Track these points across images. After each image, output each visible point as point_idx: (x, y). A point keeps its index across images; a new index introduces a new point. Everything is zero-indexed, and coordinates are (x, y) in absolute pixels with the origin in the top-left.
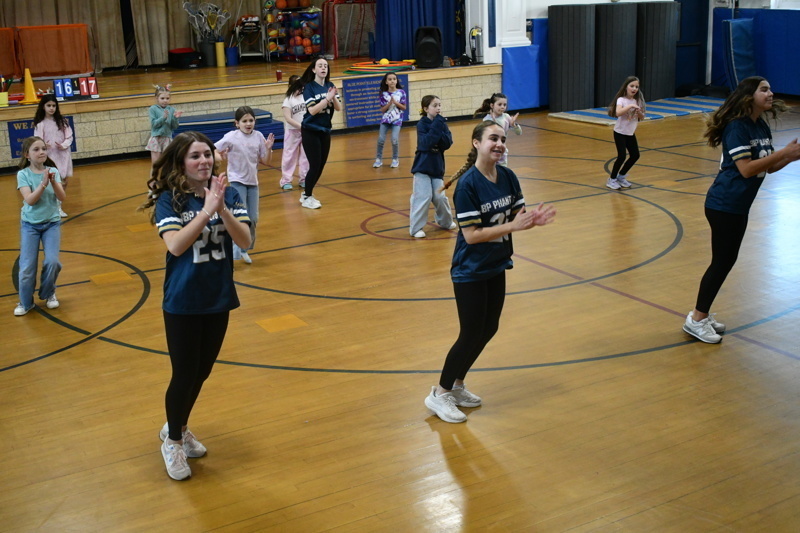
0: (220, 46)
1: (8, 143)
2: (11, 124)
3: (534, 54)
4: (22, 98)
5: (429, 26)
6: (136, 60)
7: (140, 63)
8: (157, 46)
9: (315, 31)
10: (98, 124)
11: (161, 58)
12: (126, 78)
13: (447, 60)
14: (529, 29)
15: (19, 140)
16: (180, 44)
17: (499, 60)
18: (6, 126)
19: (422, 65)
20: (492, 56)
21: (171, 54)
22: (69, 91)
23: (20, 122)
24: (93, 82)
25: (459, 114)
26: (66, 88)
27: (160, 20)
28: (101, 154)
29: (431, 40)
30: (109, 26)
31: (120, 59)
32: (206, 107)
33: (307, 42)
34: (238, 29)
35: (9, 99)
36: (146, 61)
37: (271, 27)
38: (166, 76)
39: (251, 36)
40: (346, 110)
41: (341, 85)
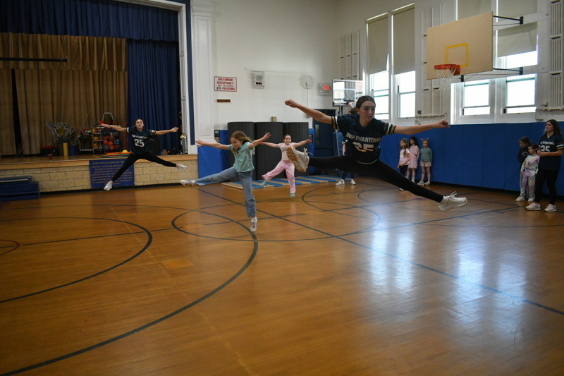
0: (65, 145)
6: (22, 153)
7: (24, 153)
8: (33, 144)
9: (116, 137)
14: (216, 135)
16: (48, 144)
17: (196, 152)
20: (192, 150)
25: (170, 182)
27: (36, 131)
29: (153, 140)
30: (7, 133)
31: (12, 151)
33: (111, 143)
34: (78, 136)
36: (27, 152)
37: (95, 135)
39: (85, 140)
40: (91, 178)
41: (88, 164)
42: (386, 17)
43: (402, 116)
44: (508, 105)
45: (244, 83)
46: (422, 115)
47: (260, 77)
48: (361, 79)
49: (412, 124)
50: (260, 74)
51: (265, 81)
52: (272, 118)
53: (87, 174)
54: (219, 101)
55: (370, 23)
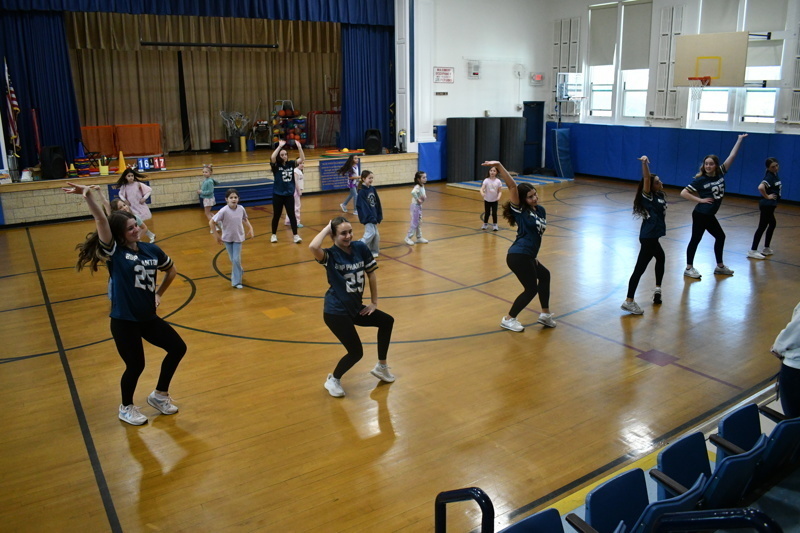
0: (243, 139)
2: (109, 186)
3: (438, 147)
4: (117, 170)
5: (374, 128)
7: (193, 149)
8: (203, 138)
9: (303, 131)
10: (165, 186)
11: (206, 145)
12: (183, 158)
13: (384, 150)
14: (435, 132)
16: (218, 137)
17: (417, 151)
18: (107, 187)
19: (369, 153)
20: (412, 148)
21: (212, 143)
22: (147, 166)
24: (162, 160)
25: (392, 183)
26: (145, 163)
27: (205, 122)
28: (166, 205)
29: (374, 137)
30: (174, 126)
31: (180, 146)
32: (233, 176)
33: (298, 137)
34: (254, 129)
35: (110, 170)
36: (196, 147)
37: (275, 127)
38: (208, 157)
39: (263, 133)
40: (321, 179)
41: (318, 164)
42: (616, 6)
43: (626, 114)
44: (746, 113)
45: (459, 74)
46: (655, 116)
47: (477, 67)
48: (580, 71)
49: (641, 124)
50: (477, 64)
51: (482, 72)
52: (486, 112)
53: (316, 175)
54: (438, 94)
55: (593, 9)
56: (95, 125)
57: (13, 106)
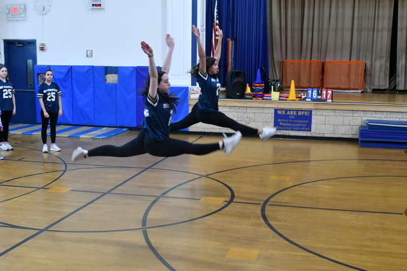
1: (273, 121)
2: (276, 110)
4: (287, 97)
7: (397, 88)
10: (327, 117)
12: (386, 96)
15: (279, 120)
18: (273, 111)
23: (281, 110)
24: (330, 92)
26: (314, 94)
28: (326, 136)
30: (381, 65)
32: (399, 116)
35: (280, 97)
36: (401, 87)
56: (308, 59)
57: (216, 35)
